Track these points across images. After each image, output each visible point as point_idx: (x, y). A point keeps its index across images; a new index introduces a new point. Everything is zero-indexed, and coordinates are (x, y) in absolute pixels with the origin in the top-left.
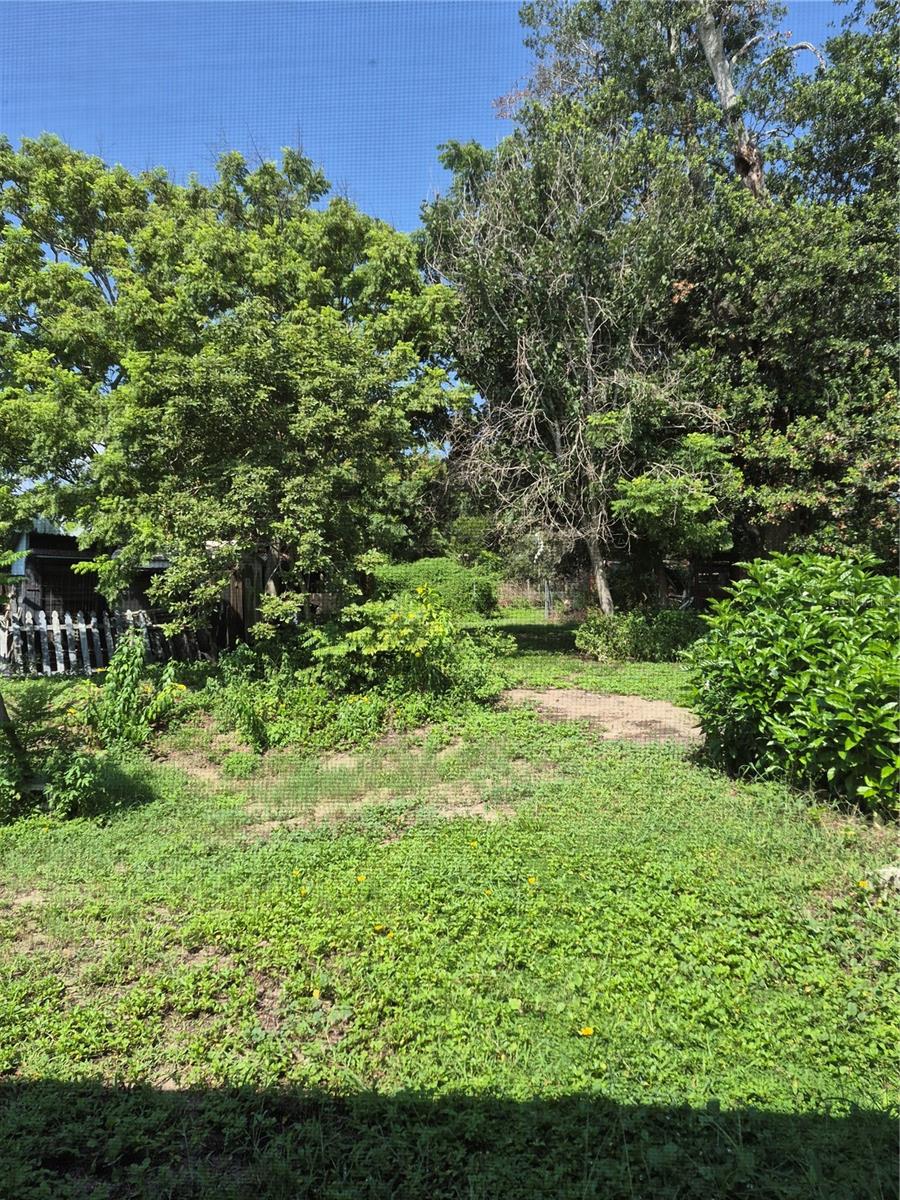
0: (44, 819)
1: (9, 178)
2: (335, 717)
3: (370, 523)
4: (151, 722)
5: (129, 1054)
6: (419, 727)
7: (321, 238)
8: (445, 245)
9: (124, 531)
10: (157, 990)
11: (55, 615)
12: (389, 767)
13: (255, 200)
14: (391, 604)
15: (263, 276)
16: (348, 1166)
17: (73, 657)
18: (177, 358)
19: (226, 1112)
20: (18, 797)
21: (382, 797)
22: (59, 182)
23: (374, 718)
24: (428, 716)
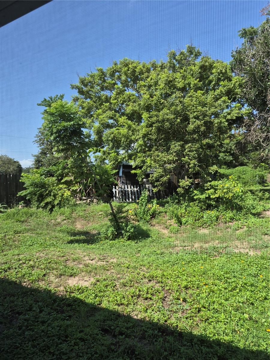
0: (122, 240)
1: (117, 72)
2: (203, 217)
3: (219, 156)
4: (151, 215)
5: (127, 306)
6: (231, 222)
7: (198, 70)
8: (240, 63)
9: (144, 162)
10: (137, 290)
11: (129, 186)
12: (220, 234)
13: (179, 63)
14: (220, 182)
15: (180, 85)
16: (179, 353)
17: (133, 197)
18: (155, 113)
19: (148, 328)
20: (116, 233)
21: (216, 243)
22: (128, 70)
23: (215, 218)
24: (234, 219)
